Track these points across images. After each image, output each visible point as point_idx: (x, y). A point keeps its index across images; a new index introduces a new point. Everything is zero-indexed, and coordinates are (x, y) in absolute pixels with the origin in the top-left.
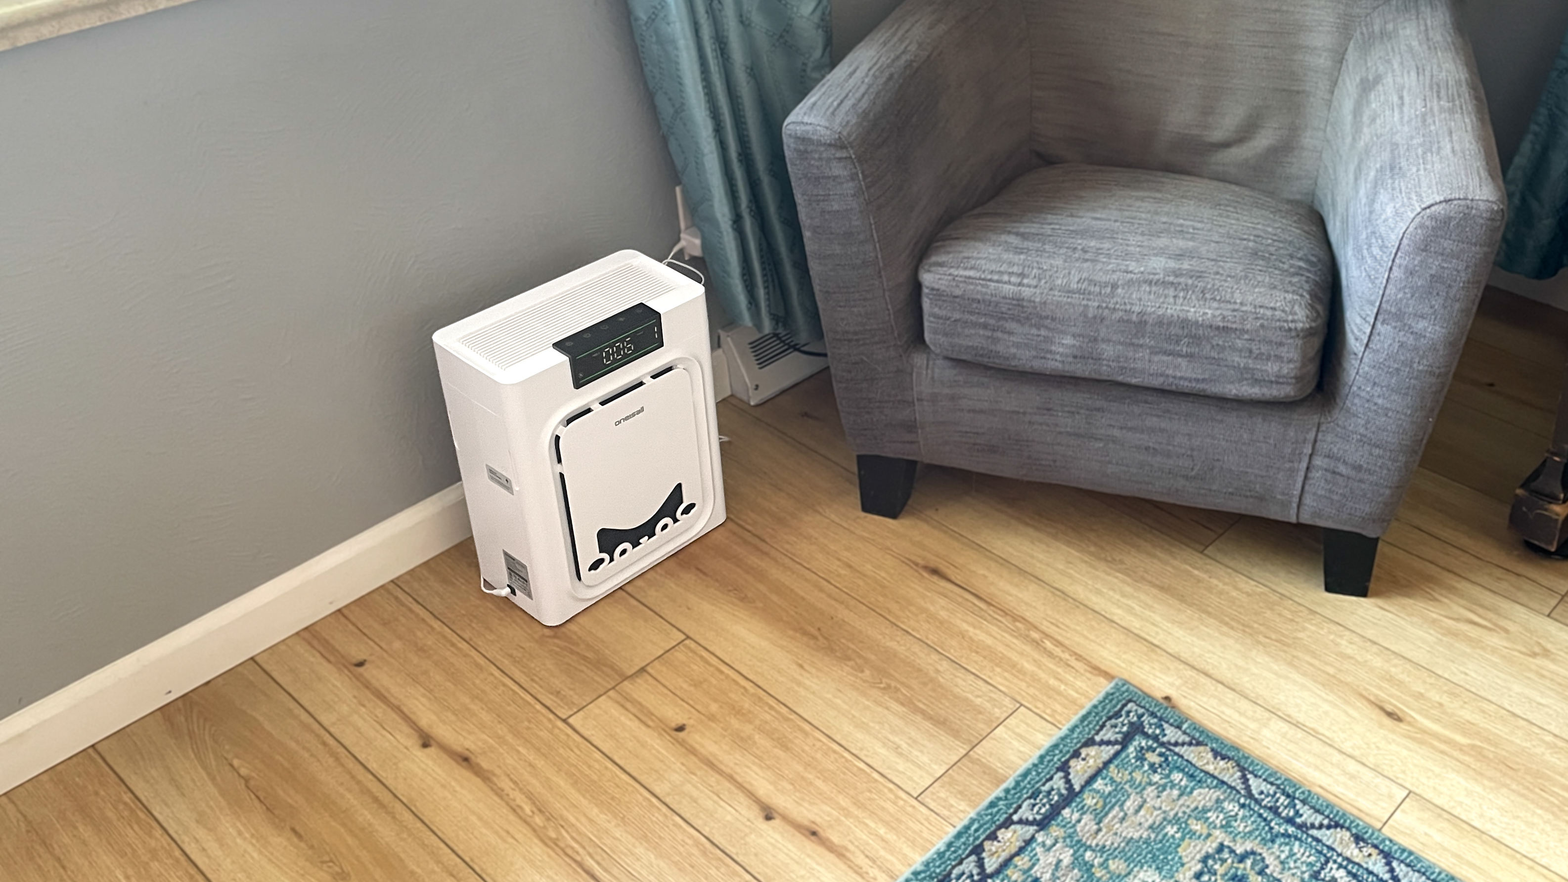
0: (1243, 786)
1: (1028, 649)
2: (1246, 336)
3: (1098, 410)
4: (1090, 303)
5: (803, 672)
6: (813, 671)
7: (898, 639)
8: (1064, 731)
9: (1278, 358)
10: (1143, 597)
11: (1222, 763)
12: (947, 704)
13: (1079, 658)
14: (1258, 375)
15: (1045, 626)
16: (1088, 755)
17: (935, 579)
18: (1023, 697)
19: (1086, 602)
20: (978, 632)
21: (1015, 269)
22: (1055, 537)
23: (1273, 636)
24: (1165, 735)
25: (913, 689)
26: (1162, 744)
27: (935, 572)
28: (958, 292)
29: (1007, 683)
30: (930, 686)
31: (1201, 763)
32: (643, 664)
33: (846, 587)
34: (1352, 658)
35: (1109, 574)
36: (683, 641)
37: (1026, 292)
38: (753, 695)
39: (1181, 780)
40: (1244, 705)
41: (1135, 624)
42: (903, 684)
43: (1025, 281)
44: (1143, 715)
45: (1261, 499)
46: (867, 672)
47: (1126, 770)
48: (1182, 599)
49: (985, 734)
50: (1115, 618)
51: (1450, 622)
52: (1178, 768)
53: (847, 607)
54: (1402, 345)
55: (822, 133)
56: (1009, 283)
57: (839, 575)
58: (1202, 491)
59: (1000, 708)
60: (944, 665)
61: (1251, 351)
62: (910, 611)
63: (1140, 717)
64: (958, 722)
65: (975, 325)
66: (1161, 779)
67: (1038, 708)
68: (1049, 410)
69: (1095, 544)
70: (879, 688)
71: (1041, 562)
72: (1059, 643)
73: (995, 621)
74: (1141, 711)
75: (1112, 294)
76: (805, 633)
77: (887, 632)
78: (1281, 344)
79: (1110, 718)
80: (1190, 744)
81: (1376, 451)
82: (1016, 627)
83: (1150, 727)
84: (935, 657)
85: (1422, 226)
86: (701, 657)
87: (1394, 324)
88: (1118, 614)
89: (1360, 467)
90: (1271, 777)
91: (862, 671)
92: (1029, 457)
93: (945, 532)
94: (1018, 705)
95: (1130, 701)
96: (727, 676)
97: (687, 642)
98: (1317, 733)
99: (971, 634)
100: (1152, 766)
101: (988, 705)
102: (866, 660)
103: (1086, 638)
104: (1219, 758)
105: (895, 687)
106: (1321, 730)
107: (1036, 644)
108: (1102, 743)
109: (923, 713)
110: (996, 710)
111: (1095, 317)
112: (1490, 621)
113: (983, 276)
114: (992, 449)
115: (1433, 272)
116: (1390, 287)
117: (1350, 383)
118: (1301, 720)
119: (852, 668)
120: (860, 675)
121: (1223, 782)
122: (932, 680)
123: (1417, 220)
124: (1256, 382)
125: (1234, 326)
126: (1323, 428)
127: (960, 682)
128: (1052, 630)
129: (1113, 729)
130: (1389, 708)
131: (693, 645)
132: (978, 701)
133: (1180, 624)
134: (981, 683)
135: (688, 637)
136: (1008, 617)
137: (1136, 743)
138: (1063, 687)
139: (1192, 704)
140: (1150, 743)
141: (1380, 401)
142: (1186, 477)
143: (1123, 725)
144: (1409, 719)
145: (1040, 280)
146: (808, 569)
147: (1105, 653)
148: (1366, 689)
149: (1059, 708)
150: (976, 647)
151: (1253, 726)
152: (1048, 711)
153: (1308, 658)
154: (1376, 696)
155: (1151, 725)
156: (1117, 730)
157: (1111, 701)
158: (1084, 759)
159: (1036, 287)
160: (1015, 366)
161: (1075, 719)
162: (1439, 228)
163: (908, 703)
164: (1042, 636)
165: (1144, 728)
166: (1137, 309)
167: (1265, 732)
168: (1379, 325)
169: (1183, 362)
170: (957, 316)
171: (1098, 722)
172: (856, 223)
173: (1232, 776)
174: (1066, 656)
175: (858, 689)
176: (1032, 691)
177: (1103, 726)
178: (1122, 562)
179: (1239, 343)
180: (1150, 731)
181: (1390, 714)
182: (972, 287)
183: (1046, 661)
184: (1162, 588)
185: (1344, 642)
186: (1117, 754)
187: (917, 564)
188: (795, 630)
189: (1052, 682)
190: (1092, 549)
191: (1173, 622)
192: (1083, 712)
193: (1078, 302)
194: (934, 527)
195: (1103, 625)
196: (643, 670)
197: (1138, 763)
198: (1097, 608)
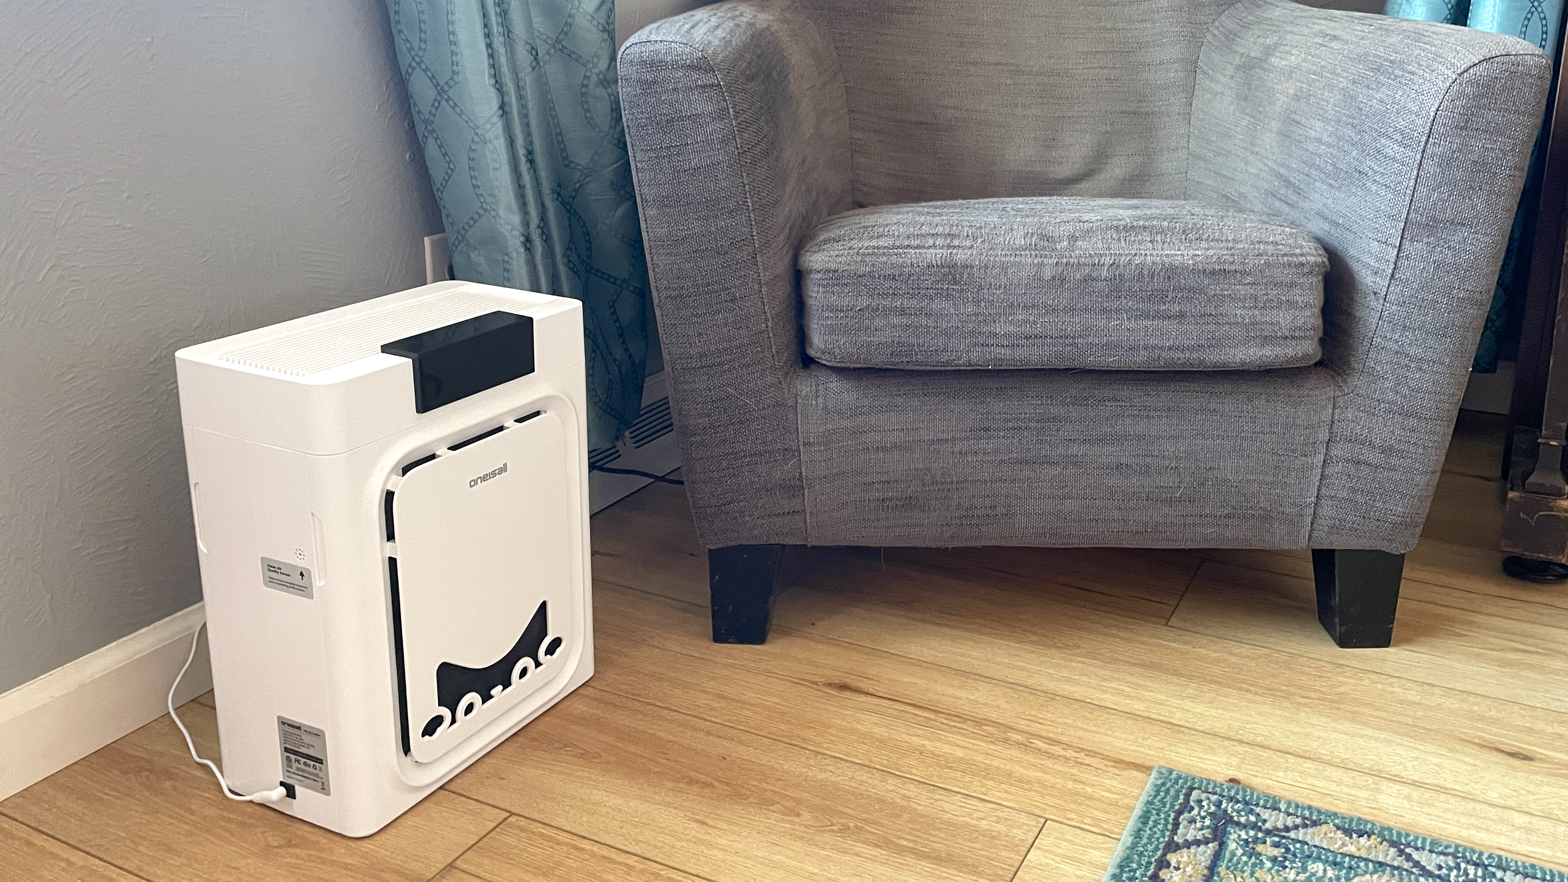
0: (1411, 864)
1: (1014, 753)
2: (1249, 279)
3: (1054, 419)
4: (1046, 261)
5: (710, 830)
6: (724, 826)
7: (831, 768)
8: (1127, 839)
9: (1292, 304)
10: (1129, 678)
11: (1363, 840)
12: (942, 835)
13: (1090, 753)
14: (1268, 331)
15: (1023, 724)
16: (1179, 862)
17: (848, 694)
18: (1044, 810)
19: (1061, 693)
20: (938, 744)
21: (940, 229)
22: (980, 632)
23: (1312, 695)
24: (1265, 821)
25: (882, 825)
26: (1268, 832)
27: (844, 687)
28: (863, 269)
29: (1011, 797)
30: (906, 817)
31: (1336, 846)
32: (450, 860)
33: (729, 721)
34: (1419, 704)
35: (1071, 661)
36: (505, 819)
37: (960, 256)
38: (642, 872)
39: (1325, 870)
40: (1337, 774)
41: (1138, 707)
42: (866, 821)
43: (956, 242)
44: (1221, 802)
45: (1266, 517)
46: (806, 815)
47: (1243, 872)
48: (1176, 673)
49: (1018, 864)
50: (1108, 705)
51: (1495, 653)
52: (1309, 857)
53: (741, 743)
54: (1438, 265)
55: (679, 50)
56: (934, 246)
57: (712, 709)
58: (1190, 520)
59: (1019, 828)
60: (911, 790)
61: (1256, 299)
62: (831, 734)
63: (1218, 804)
64: (969, 854)
65: (888, 311)
66: (1298, 874)
67: (1072, 820)
68: (986, 430)
69: (1035, 633)
70: (832, 831)
71: (976, 659)
72: (1054, 742)
73: (954, 729)
74: (1214, 798)
75: (1072, 248)
76: (691, 782)
77: (812, 762)
78: (1292, 285)
79: (1179, 813)
80: (1305, 826)
81: (1412, 422)
82: (986, 731)
83: (1240, 816)
84: (891, 781)
85: (1460, 95)
86: (542, 835)
87: (1425, 240)
88: (1109, 699)
89: (1391, 448)
90: (1435, 847)
91: (798, 815)
92: (959, 506)
93: (836, 645)
94: (1043, 821)
95: (1191, 789)
96: (593, 854)
97: (513, 819)
98: (1446, 789)
99: (929, 748)
100: (1274, 860)
101: (1000, 827)
102: (799, 801)
103: (1086, 730)
104: (1354, 836)
105: (856, 827)
106: (1449, 786)
107: (1025, 747)
108: (1188, 845)
109: (913, 852)
110: (1015, 831)
111: (1054, 278)
112: (1536, 646)
113: (897, 244)
114: (909, 503)
115: (1475, 157)
116: (1420, 188)
117: (1371, 334)
118: (1416, 778)
119: (782, 813)
120: (797, 820)
121: (1381, 864)
122: (904, 809)
123: (1456, 87)
124: (1266, 340)
125: (1233, 268)
126: (1341, 402)
127: (946, 806)
128: (1035, 728)
129: (1193, 826)
130: (1507, 749)
131: (523, 823)
132: (983, 824)
133: (1193, 698)
134: (974, 802)
135: (512, 814)
136: (969, 722)
137: (1233, 836)
138: (1089, 790)
139: (1270, 782)
140: (1252, 833)
141: (1412, 351)
142: (1170, 502)
143: (1204, 818)
144: (1538, 756)
145: (975, 239)
146: (666, 708)
147: (1119, 743)
148: (1460, 732)
149: (1097, 814)
150: (946, 763)
151: (1364, 794)
152: (1087, 820)
153: (1370, 711)
154: (1480, 738)
155: (1238, 812)
156: (1199, 825)
157: (1167, 792)
158: (1177, 869)
159: (971, 247)
160: (947, 363)
161: (1131, 823)
162: (1482, 96)
163: (884, 843)
164: (1028, 736)
165: (1232, 817)
166: (1108, 260)
167: (1382, 798)
168: (1407, 244)
169: (1171, 326)
170: (863, 302)
171: (1166, 820)
172: (724, 184)
173: (1390, 855)
174: (1070, 753)
175: (802, 838)
176: (1049, 800)
177: (1176, 825)
178: (1078, 647)
179: (1242, 290)
180: (1243, 820)
181: (1513, 755)
182: (884, 259)
183: (1048, 763)
184: (1144, 666)
185: (1397, 690)
186: (1217, 856)
187: (816, 683)
188: (676, 781)
189: (1070, 785)
190: (1034, 638)
191: (1183, 698)
192: (1137, 812)
193: (1029, 261)
194: (818, 642)
195: (1096, 713)
196: (451, 866)
197: (1253, 860)
198: (1077, 696)
